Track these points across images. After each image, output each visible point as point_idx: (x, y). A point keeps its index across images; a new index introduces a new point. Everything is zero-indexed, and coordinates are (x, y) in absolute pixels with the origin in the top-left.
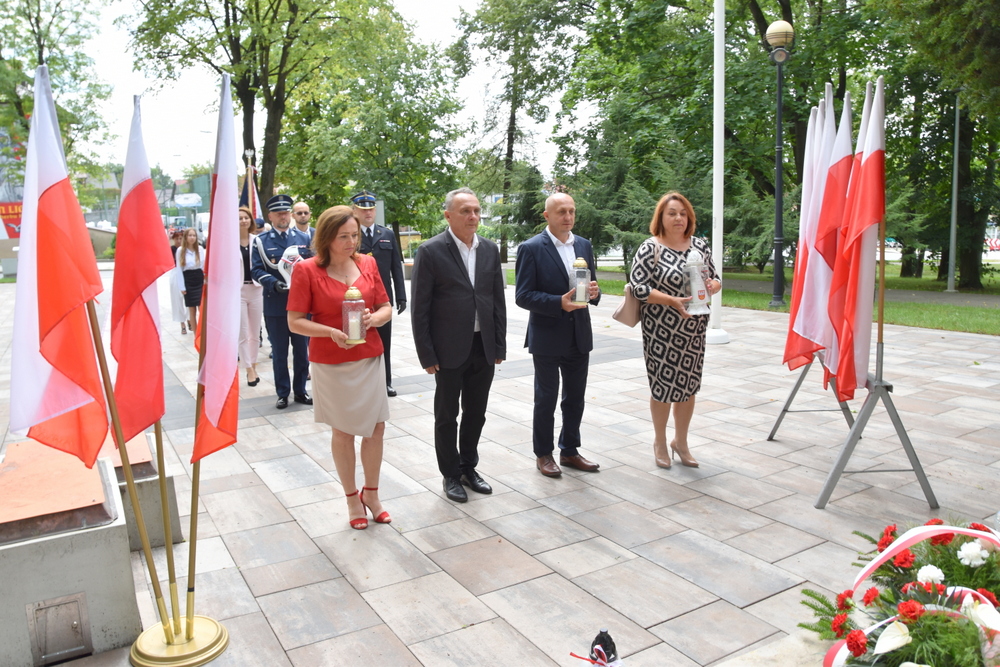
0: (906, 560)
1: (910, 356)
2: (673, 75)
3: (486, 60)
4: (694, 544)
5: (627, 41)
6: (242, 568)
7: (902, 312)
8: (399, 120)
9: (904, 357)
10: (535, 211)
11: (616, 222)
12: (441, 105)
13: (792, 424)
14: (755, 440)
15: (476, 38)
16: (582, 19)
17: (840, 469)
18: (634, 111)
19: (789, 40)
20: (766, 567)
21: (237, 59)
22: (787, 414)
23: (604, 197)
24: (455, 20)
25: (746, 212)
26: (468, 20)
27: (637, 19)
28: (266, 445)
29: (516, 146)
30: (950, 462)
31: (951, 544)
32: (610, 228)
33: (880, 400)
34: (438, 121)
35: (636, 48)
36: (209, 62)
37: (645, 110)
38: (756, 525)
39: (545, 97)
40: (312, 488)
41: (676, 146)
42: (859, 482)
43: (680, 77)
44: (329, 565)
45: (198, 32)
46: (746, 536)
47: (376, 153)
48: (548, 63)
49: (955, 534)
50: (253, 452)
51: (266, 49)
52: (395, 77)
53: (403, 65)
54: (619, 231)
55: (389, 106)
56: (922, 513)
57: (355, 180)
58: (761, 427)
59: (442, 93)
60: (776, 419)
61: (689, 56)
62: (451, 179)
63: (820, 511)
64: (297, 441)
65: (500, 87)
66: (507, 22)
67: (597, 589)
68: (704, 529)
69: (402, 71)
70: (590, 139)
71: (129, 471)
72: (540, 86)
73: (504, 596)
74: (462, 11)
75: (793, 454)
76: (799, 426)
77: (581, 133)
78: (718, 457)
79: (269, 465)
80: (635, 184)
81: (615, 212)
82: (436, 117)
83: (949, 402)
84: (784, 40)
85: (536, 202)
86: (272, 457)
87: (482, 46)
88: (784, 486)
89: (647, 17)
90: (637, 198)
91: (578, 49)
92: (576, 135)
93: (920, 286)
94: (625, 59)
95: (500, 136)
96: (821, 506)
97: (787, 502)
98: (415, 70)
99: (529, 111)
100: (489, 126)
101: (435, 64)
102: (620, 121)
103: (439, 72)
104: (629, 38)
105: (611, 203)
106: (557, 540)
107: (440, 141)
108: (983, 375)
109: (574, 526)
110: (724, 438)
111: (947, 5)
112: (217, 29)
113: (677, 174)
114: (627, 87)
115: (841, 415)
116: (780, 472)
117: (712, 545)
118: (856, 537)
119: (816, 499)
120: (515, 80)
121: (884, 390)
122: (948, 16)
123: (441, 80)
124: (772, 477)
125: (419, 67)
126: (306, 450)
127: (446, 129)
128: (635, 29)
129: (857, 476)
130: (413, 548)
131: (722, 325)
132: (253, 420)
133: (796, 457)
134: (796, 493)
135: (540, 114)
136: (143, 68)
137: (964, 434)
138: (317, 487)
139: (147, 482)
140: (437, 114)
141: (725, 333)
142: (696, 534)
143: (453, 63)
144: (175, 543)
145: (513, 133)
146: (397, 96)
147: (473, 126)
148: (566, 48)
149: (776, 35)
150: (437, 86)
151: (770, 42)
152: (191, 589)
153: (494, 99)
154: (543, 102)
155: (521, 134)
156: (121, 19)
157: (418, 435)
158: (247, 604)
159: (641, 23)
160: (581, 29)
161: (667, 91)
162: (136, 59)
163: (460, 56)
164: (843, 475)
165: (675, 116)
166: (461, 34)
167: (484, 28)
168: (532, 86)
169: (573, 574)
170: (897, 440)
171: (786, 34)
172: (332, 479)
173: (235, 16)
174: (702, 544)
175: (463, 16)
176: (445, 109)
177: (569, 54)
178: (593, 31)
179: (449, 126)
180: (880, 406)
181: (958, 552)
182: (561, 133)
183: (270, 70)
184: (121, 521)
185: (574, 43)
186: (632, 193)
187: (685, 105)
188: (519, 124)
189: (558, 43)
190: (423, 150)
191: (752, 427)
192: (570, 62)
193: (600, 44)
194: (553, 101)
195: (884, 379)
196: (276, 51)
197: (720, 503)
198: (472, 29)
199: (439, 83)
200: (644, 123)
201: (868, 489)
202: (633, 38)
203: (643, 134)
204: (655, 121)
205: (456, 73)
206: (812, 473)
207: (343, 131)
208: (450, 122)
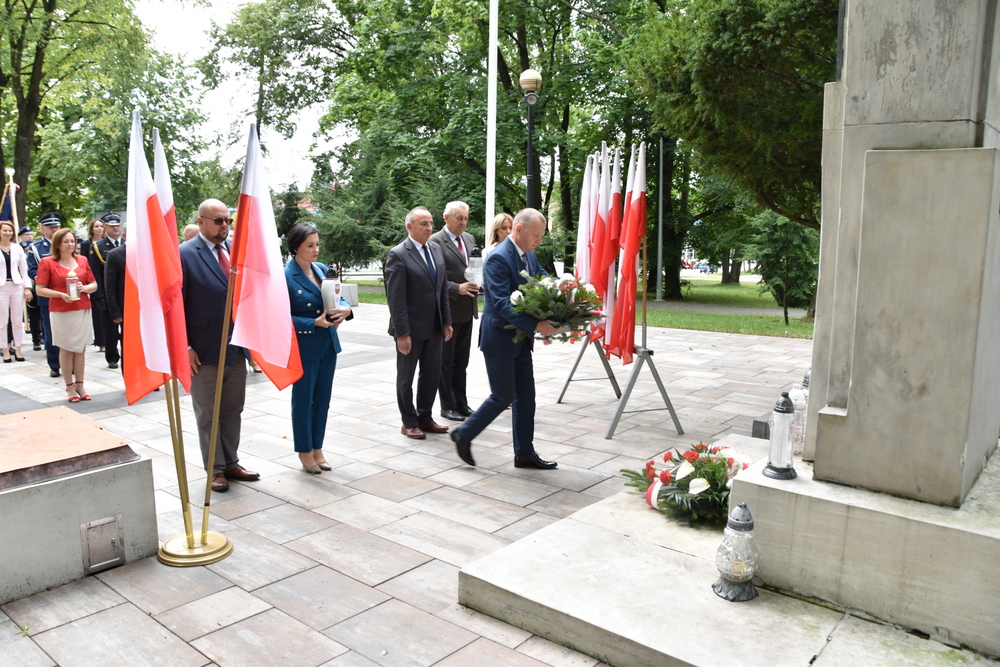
3: (236, 75)
11: (378, 237)
12: (186, 117)
14: (549, 403)
15: (226, 52)
16: (333, 42)
17: (621, 411)
18: (393, 138)
19: (539, 86)
20: (585, 471)
22: (570, 383)
23: (366, 214)
26: (219, 33)
27: (395, 52)
30: (688, 409)
32: (373, 242)
33: (645, 361)
34: (182, 131)
35: (392, 76)
37: (403, 139)
38: (570, 451)
39: (293, 114)
42: (630, 423)
47: (114, 161)
52: (138, 83)
53: (147, 73)
54: (382, 246)
56: (674, 437)
57: (94, 189)
59: (185, 103)
60: (563, 387)
61: (439, 88)
62: (196, 191)
63: (610, 441)
66: (262, 40)
67: (480, 491)
69: (145, 78)
70: (345, 158)
72: (289, 104)
73: (418, 501)
74: (214, 24)
77: (337, 153)
80: (397, 202)
81: (378, 228)
82: (182, 129)
83: (676, 374)
84: (535, 86)
87: (234, 59)
88: (580, 429)
89: (405, 51)
90: (400, 216)
91: (327, 71)
92: (332, 154)
94: (381, 86)
96: (609, 437)
97: (586, 437)
98: (159, 79)
99: (277, 127)
100: (234, 140)
101: (181, 74)
102: (382, 147)
103: (183, 83)
104: (386, 68)
105: (374, 220)
106: (436, 469)
107: (184, 153)
108: (696, 356)
113: (437, 195)
114: (385, 113)
116: (574, 421)
119: (605, 434)
121: (648, 354)
123: (186, 90)
124: (570, 424)
125: (163, 75)
127: (191, 140)
128: (393, 61)
130: (331, 483)
133: (579, 412)
134: (590, 432)
135: (288, 130)
137: (691, 392)
140: (182, 125)
143: (202, 76)
147: (218, 139)
148: (316, 68)
149: (528, 82)
150: (181, 95)
151: (523, 86)
152: (207, 505)
154: (291, 119)
159: (399, 56)
160: (332, 51)
163: (210, 70)
164: (622, 414)
165: (430, 145)
166: (212, 46)
167: (234, 42)
171: (537, 82)
175: (215, 29)
176: (189, 120)
177: (318, 74)
178: (354, 59)
182: (317, 152)
183: (22, 69)
185: (324, 64)
186: (395, 211)
187: (439, 137)
189: (308, 62)
192: (320, 81)
193: (360, 71)
195: (647, 347)
198: (223, 42)
199: (185, 94)
200: (402, 150)
201: (637, 427)
202: (389, 67)
203: (402, 162)
204: (412, 150)
205: (203, 84)
206: (596, 420)
207: (81, 137)
208: (194, 134)
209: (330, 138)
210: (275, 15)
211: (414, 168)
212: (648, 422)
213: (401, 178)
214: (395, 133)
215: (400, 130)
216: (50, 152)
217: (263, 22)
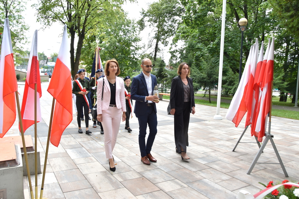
0: (276, 193)
1: (281, 127)
2: (208, 34)
3: (150, 25)
4: (207, 183)
5: (195, 22)
6: (60, 183)
7: (279, 112)
8: (121, 43)
9: (279, 127)
10: (162, 74)
12: (134, 39)
13: (241, 147)
14: (228, 151)
15: (147, 19)
16: (181, 14)
17: (255, 162)
18: (196, 45)
19: (246, 24)
20: (230, 192)
21: (70, 20)
22: (239, 143)
24: (141, 13)
25: (230, 78)
26: (145, 12)
27: (198, 16)
28: (71, 144)
29: (157, 53)
30: (293, 162)
31: (291, 189)
33: (269, 140)
34: (133, 44)
35: (197, 24)
36: (61, 21)
37: (199, 45)
38: (227, 178)
39: (168, 38)
40: (85, 158)
41: (208, 56)
42: (262, 167)
43: (211, 34)
44: (88, 184)
45: (58, 11)
46: (224, 182)
47: (113, 53)
48: (169, 28)
49: (293, 186)
50: (67, 146)
51: (79, 18)
52: (120, 29)
53: (123, 26)
55: (118, 38)
56: (283, 178)
58: (230, 147)
59: (135, 35)
60: (235, 144)
61: (214, 28)
62: (136, 62)
63: (248, 175)
64: (81, 143)
65: (153, 35)
66: (157, 14)
67: (174, 196)
68: (210, 179)
69: (123, 27)
70: (181, 52)
71: (25, 149)
72: (166, 35)
73: (144, 197)
74: (143, 10)
75: (241, 156)
76: (243, 147)
77: (179, 50)
78: (216, 156)
79: (71, 150)
80: (195, 67)
82: (133, 43)
84: (244, 24)
85: (163, 71)
86: (73, 147)
87: (149, 21)
88: (237, 166)
89: (201, 15)
90: (195, 72)
91: (179, 24)
92: (177, 51)
93: (286, 105)
94: (193, 28)
95: (152, 49)
96: (249, 173)
97: (238, 172)
98: (127, 27)
99: (162, 42)
100: (149, 46)
101: (133, 26)
102: (191, 48)
103: (134, 29)
104: (195, 21)
106: (162, 179)
107: (133, 50)
109: (168, 175)
110: (218, 150)
111: (296, 15)
112: (64, 11)
113: (208, 65)
114: (194, 37)
115: (257, 145)
116: (236, 162)
117: (213, 184)
118: (260, 184)
119: (247, 171)
120: (158, 33)
121: (271, 137)
122: (296, 19)
123: (135, 31)
124: (233, 163)
125: (128, 26)
126: (84, 146)
127: (136, 46)
128: (197, 19)
129: (261, 165)
130: (116, 180)
131: (220, 113)
132: (67, 135)
133: (241, 157)
134: (241, 169)
135: (166, 44)
136: (40, 21)
138: (86, 158)
139: (31, 153)
140: (133, 42)
141: (221, 116)
142: (207, 180)
143: (139, 26)
144: (38, 174)
145: (157, 49)
146: (120, 35)
147: (144, 46)
148: (175, 23)
149: (242, 22)
150: (134, 33)
151: (240, 24)
152: (42, 189)
153: (151, 38)
154: (167, 40)
155: (159, 50)
156: (34, 5)
157: (120, 143)
158: (60, 195)
159: (199, 17)
160: (180, 17)
161: (206, 38)
162: (38, 18)
163: (141, 24)
164: (256, 164)
165: (209, 48)
166: (142, 17)
167: (149, 15)
168: (164, 35)
169: (167, 191)
170: (275, 154)
171: (245, 22)
172: (91, 156)
173: (70, 7)
174: (209, 183)
175: (143, 11)
176: (136, 40)
177: (176, 25)
178: (184, 18)
179: (137, 45)
180: (269, 142)
181: (294, 192)
182: (172, 50)
183: (80, 24)
184: (21, 165)
185: (178, 22)
186: (193, 70)
187: (212, 45)
188: (159, 46)
190: (128, 53)
191: (228, 147)
192: (176, 28)
193: (186, 23)
194: (170, 40)
195: (271, 133)
196: (83, 18)
197: (216, 171)
198: (146, 15)
199: (134, 32)
200: (199, 49)
201: (265, 169)
202: (196, 21)
203: (199, 53)
204: (202, 49)
205: (140, 29)
206: (246, 163)
207: (103, 45)
208: (137, 44)
209: (177, 46)
210: (162, 6)
211: (202, 55)
212: (271, 167)
213: (197, 59)
214: (197, 43)
215: (199, 42)
216: (93, 50)
217: (157, 8)
